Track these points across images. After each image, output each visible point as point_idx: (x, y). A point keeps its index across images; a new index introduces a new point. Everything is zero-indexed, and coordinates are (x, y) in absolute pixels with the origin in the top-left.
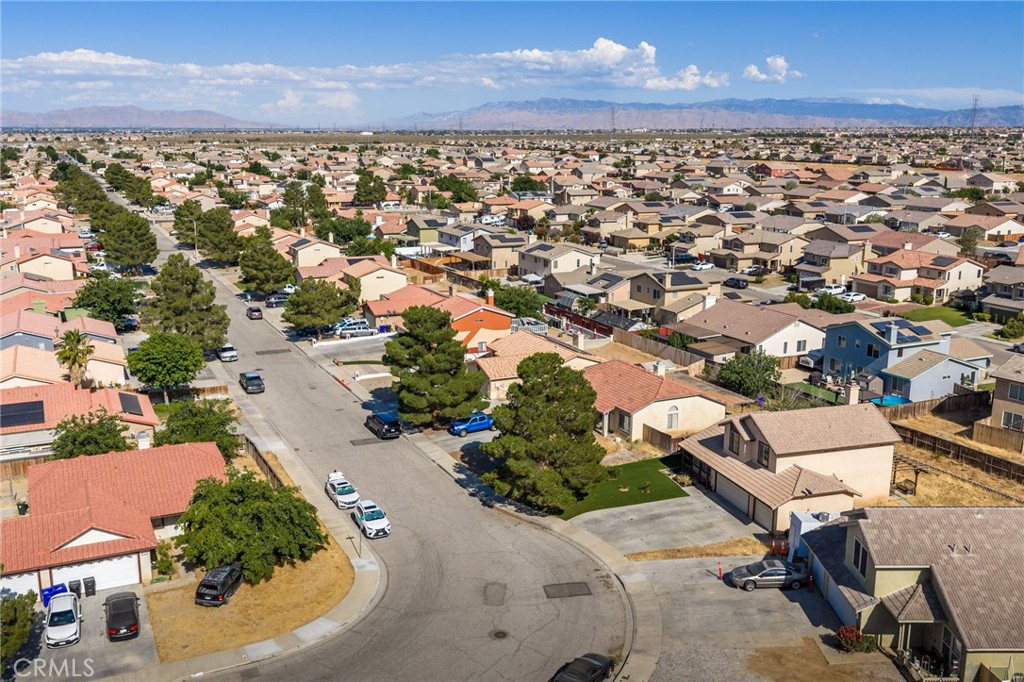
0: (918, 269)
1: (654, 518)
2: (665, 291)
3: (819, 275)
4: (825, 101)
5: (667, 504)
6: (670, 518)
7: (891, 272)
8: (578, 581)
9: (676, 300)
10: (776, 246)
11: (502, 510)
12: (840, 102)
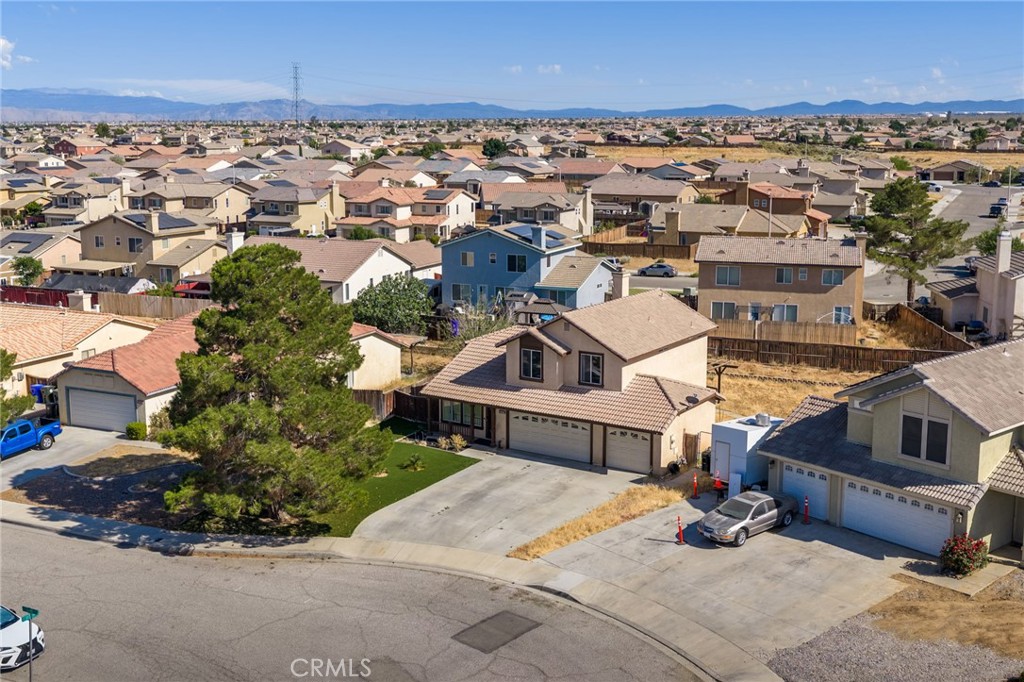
0: (411, 206)
1: (476, 497)
2: (153, 237)
3: (288, 225)
4: (66, 92)
5: (467, 476)
6: (495, 493)
7: (383, 212)
8: (494, 613)
9: (167, 250)
10: (210, 199)
11: (214, 553)
12: (85, 93)
